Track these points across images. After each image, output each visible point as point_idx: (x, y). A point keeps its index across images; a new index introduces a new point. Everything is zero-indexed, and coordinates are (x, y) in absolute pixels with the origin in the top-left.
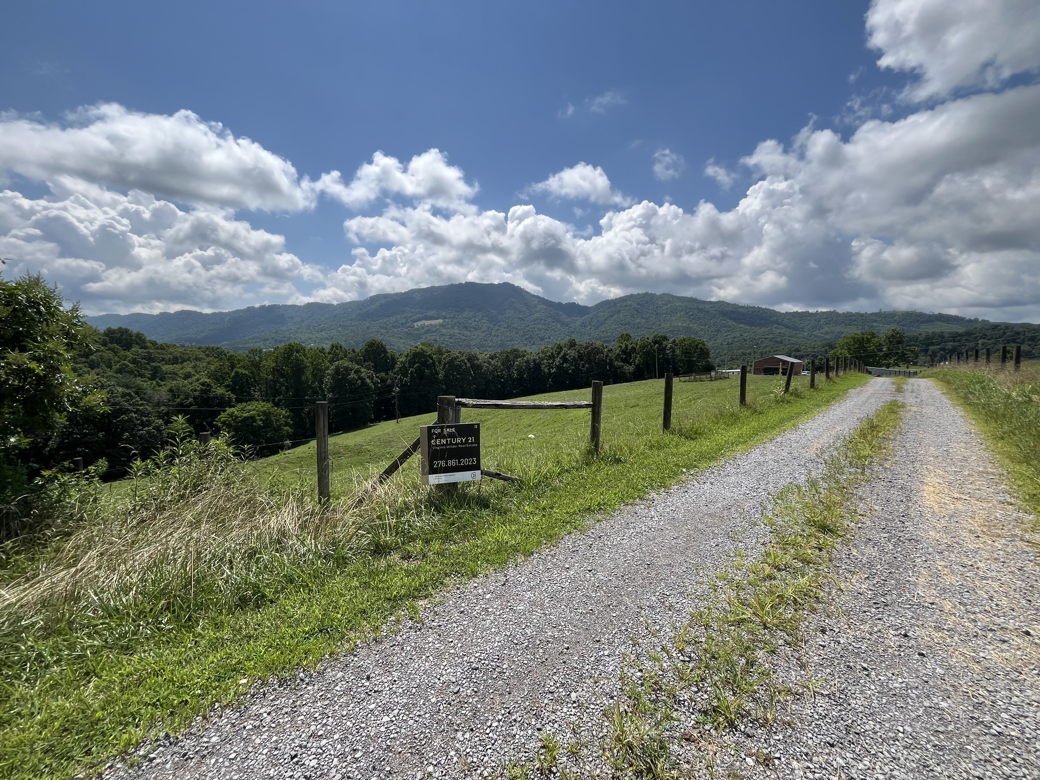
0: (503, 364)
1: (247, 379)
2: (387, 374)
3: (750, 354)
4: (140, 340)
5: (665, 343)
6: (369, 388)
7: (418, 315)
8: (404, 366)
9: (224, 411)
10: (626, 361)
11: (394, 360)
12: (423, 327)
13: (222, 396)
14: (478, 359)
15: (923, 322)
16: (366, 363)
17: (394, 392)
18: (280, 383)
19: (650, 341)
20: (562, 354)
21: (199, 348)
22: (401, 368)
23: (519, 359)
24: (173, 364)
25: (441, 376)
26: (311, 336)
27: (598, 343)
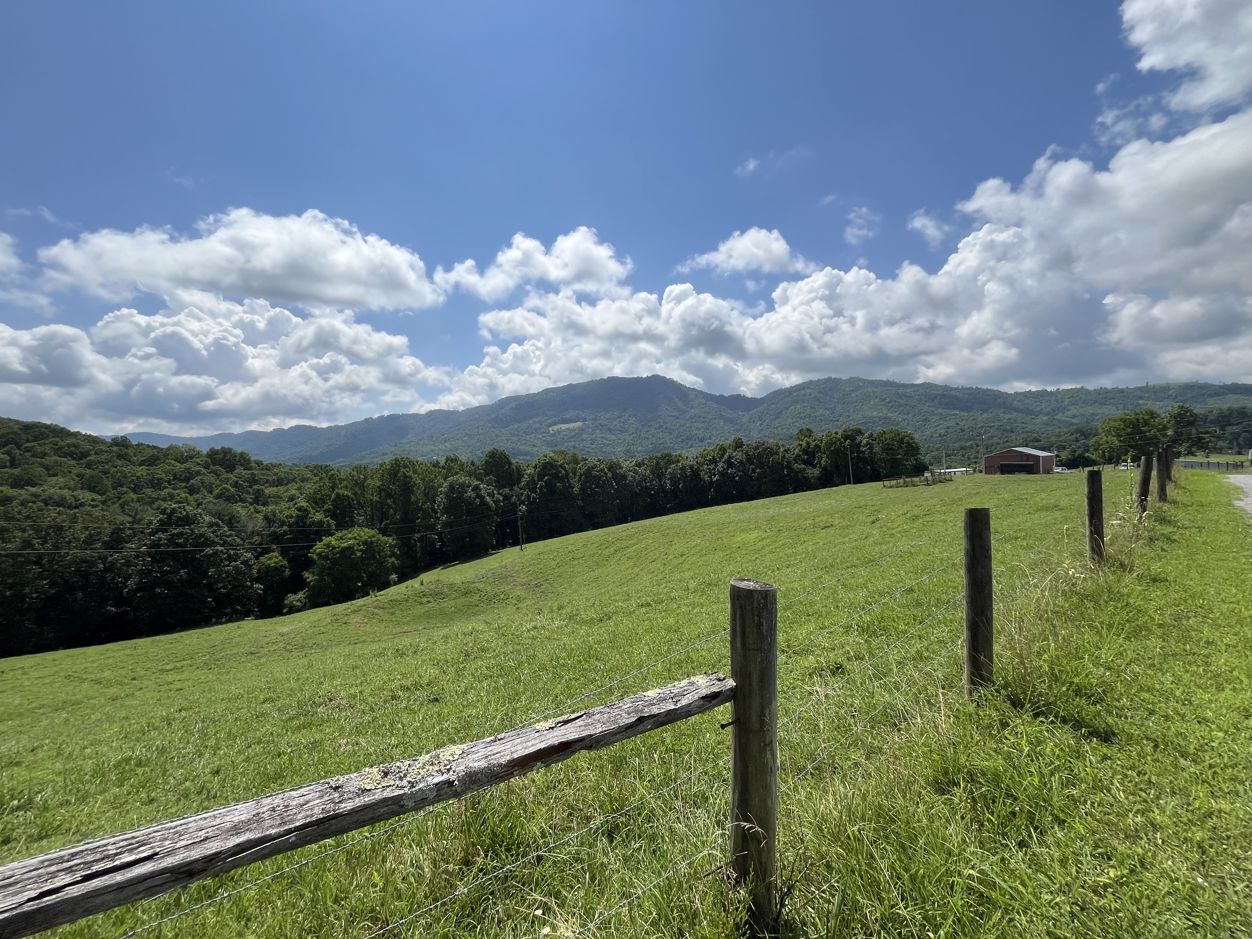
0: (652, 472)
1: (349, 502)
2: (511, 490)
3: (971, 447)
4: (244, 461)
5: (859, 438)
6: (489, 507)
7: (553, 419)
8: (533, 479)
9: (321, 541)
10: (809, 463)
11: (520, 473)
12: (559, 432)
13: (321, 523)
14: (621, 468)
15: (1210, 396)
16: (488, 478)
17: (520, 510)
18: (387, 504)
19: (839, 436)
20: (726, 457)
21: (307, 467)
22: (528, 482)
23: (672, 466)
24: (277, 486)
25: (576, 490)
26: (433, 448)
27: (772, 441)
